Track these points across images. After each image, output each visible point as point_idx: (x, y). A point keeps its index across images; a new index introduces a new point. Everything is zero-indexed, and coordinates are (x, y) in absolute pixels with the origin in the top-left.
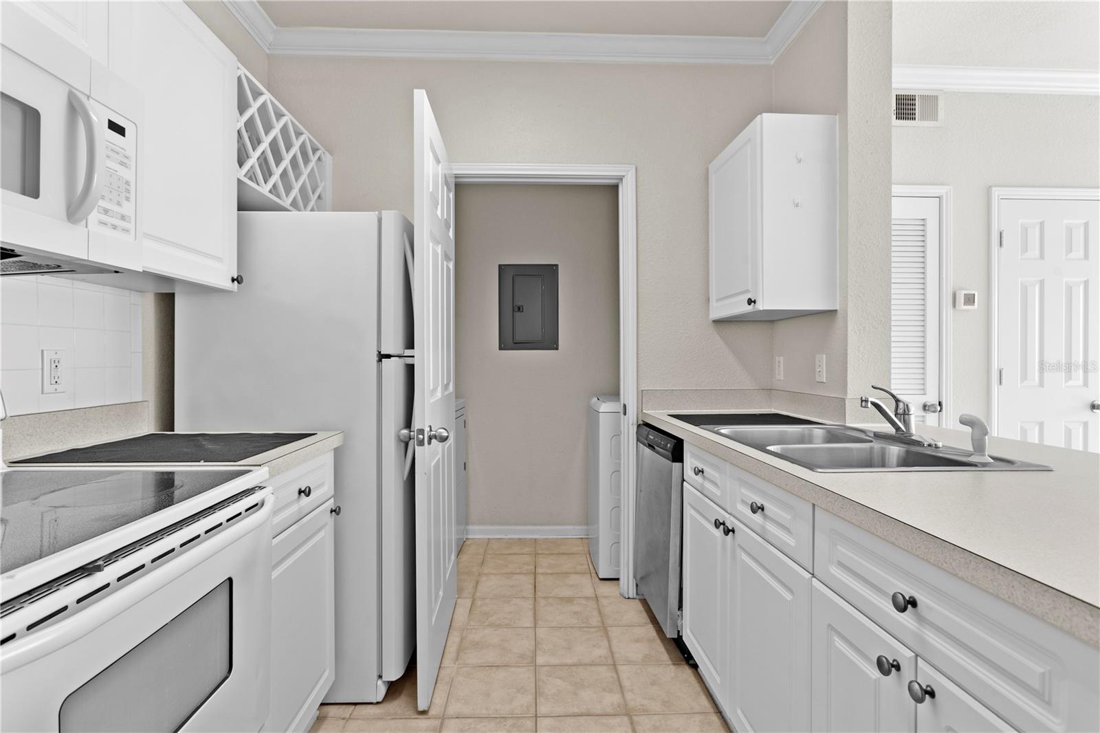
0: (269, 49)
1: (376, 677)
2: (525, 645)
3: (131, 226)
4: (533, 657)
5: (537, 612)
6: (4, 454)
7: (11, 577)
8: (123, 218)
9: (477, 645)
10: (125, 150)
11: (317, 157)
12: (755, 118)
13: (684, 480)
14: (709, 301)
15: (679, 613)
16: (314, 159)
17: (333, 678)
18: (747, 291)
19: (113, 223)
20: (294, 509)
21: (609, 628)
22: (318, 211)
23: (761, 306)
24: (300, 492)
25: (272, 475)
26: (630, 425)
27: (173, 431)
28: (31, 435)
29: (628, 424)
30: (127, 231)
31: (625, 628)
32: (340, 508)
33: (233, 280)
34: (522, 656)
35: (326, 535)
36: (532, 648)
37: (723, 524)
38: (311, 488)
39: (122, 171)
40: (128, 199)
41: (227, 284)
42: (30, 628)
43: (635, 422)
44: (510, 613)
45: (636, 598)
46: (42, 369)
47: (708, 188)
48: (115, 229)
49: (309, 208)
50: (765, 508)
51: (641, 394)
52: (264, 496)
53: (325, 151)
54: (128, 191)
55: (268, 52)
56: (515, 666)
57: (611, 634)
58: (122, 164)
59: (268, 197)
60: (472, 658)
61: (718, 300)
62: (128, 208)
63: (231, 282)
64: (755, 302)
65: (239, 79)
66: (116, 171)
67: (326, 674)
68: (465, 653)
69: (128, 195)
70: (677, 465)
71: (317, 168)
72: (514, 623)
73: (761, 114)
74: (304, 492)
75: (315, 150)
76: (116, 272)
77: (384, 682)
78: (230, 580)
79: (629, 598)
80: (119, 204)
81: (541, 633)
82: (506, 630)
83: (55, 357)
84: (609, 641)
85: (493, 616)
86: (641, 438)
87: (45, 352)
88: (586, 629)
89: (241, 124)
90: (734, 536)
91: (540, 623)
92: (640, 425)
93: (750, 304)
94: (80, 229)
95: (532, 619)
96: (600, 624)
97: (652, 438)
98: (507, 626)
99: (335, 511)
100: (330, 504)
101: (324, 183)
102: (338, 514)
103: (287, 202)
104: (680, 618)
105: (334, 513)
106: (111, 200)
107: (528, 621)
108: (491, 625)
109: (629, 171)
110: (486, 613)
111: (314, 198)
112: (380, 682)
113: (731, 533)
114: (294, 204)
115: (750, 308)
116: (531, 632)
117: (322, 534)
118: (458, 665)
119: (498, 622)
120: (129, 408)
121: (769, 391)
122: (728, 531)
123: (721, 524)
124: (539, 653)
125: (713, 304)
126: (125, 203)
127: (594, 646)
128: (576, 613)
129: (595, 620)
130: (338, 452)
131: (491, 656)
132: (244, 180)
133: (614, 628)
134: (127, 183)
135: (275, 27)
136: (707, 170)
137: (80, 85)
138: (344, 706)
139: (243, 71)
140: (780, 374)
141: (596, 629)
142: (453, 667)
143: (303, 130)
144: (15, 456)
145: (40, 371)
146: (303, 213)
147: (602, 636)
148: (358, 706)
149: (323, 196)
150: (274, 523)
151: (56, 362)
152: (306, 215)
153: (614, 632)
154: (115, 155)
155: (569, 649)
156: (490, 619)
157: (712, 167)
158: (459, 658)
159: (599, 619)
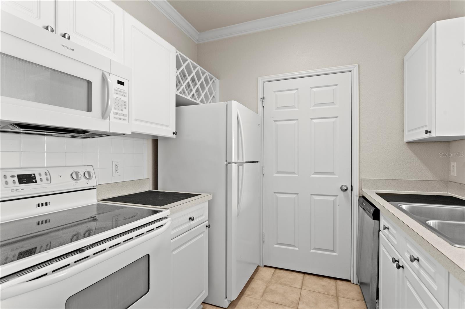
0: (197, 42)
1: (225, 298)
2: (294, 297)
3: (127, 118)
4: (297, 304)
5: (304, 282)
6: (97, 197)
7: (47, 252)
8: (124, 115)
9: (273, 292)
10: (124, 90)
11: (212, 81)
12: (432, 24)
13: (380, 230)
14: (404, 132)
15: (376, 301)
16: (211, 83)
17: (207, 294)
18: (426, 126)
19: (120, 118)
20: (187, 225)
21: (339, 298)
22: (213, 103)
23: (433, 135)
24: (190, 219)
25: (172, 213)
26: (355, 196)
27: (157, 190)
28: (109, 190)
29: (354, 196)
30: (125, 120)
31: (348, 299)
32: (210, 225)
33: (174, 133)
34: (292, 302)
35: (204, 236)
36: (298, 299)
37: (398, 261)
38: (194, 218)
39: (123, 98)
40: (125, 108)
41: (171, 135)
42: (53, 271)
43: (358, 195)
44: (291, 279)
45: (358, 285)
46: (113, 168)
47: (403, 70)
48: (120, 119)
49: (209, 102)
50: (419, 260)
51: (361, 181)
52: (166, 222)
53: (216, 78)
54: (125, 105)
55: (197, 43)
56: (288, 306)
57: (340, 301)
58: (123, 96)
59: (190, 100)
60: (269, 297)
61: (408, 131)
62: (125, 112)
63: (173, 134)
64: (430, 132)
65: (177, 56)
66: (121, 99)
67: (204, 292)
68: (266, 294)
69: (125, 107)
70: (377, 221)
71: (212, 86)
72: (292, 284)
73: (435, 22)
74: (192, 219)
75: (211, 79)
76: (124, 135)
77: (228, 300)
78: (148, 255)
79: (354, 284)
80: (122, 110)
81: (304, 292)
82: (287, 287)
83: (117, 164)
84: (338, 305)
85: (283, 279)
86: (360, 204)
87: (114, 162)
88: (327, 296)
89: (178, 73)
90: (403, 270)
91: (304, 287)
92: (360, 196)
93: (426, 134)
94: (107, 121)
95: (301, 284)
96: (335, 295)
97: (364, 205)
98: (288, 285)
99: (208, 226)
100: (207, 223)
101: (215, 92)
102: (209, 228)
103: (198, 101)
104: (377, 303)
105: (207, 227)
106: (119, 109)
107: (298, 285)
108: (281, 283)
109: (355, 67)
110: (279, 277)
111: (211, 98)
112: (226, 300)
113: (401, 268)
114: (202, 101)
115: (428, 136)
116: (299, 291)
117: (202, 235)
118: (262, 299)
119: (284, 283)
120: (142, 181)
121: (446, 182)
122: (399, 267)
123: (396, 261)
124: (301, 302)
125: (406, 133)
126: (124, 110)
127: (330, 306)
128: (323, 286)
129: (333, 292)
130: (210, 202)
131: (277, 299)
132: (179, 95)
133: (342, 298)
134: (125, 102)
135: (199, 33)
136: (403, 60)
137: (106, 69)
138: (213, 306)
139: (179, 52)
140: (454, 173)
141: (332, 297)
142: (260, 300)
143: (206, 71)
144: (104, 198)
145: (112, 169)
146: (206, 104)
147: (335, 301)
148: (218, 308)
149: (215, 96)
150: (172, 233)
151: (117, 165)
152: (207, 105)
153: (342, 301)
154: (120, 93)
155: (317, 304)
156: (281, 280)
157: (406, 58)
158: (263, 296)
159: (335, 292)
